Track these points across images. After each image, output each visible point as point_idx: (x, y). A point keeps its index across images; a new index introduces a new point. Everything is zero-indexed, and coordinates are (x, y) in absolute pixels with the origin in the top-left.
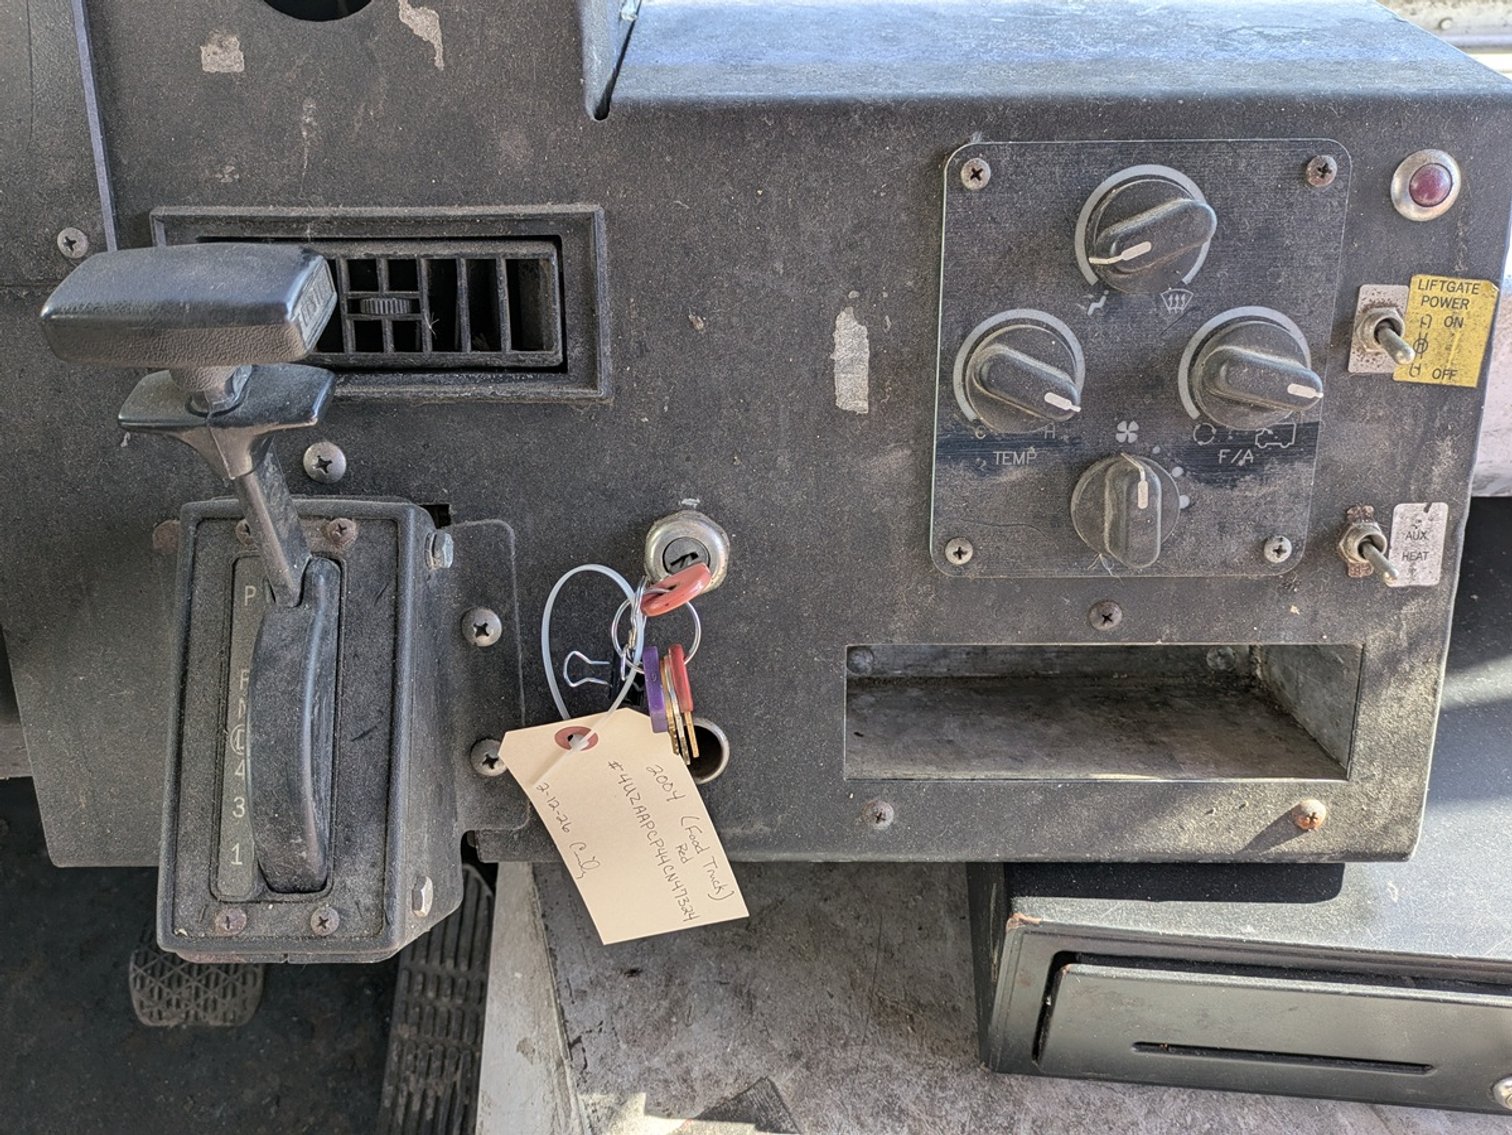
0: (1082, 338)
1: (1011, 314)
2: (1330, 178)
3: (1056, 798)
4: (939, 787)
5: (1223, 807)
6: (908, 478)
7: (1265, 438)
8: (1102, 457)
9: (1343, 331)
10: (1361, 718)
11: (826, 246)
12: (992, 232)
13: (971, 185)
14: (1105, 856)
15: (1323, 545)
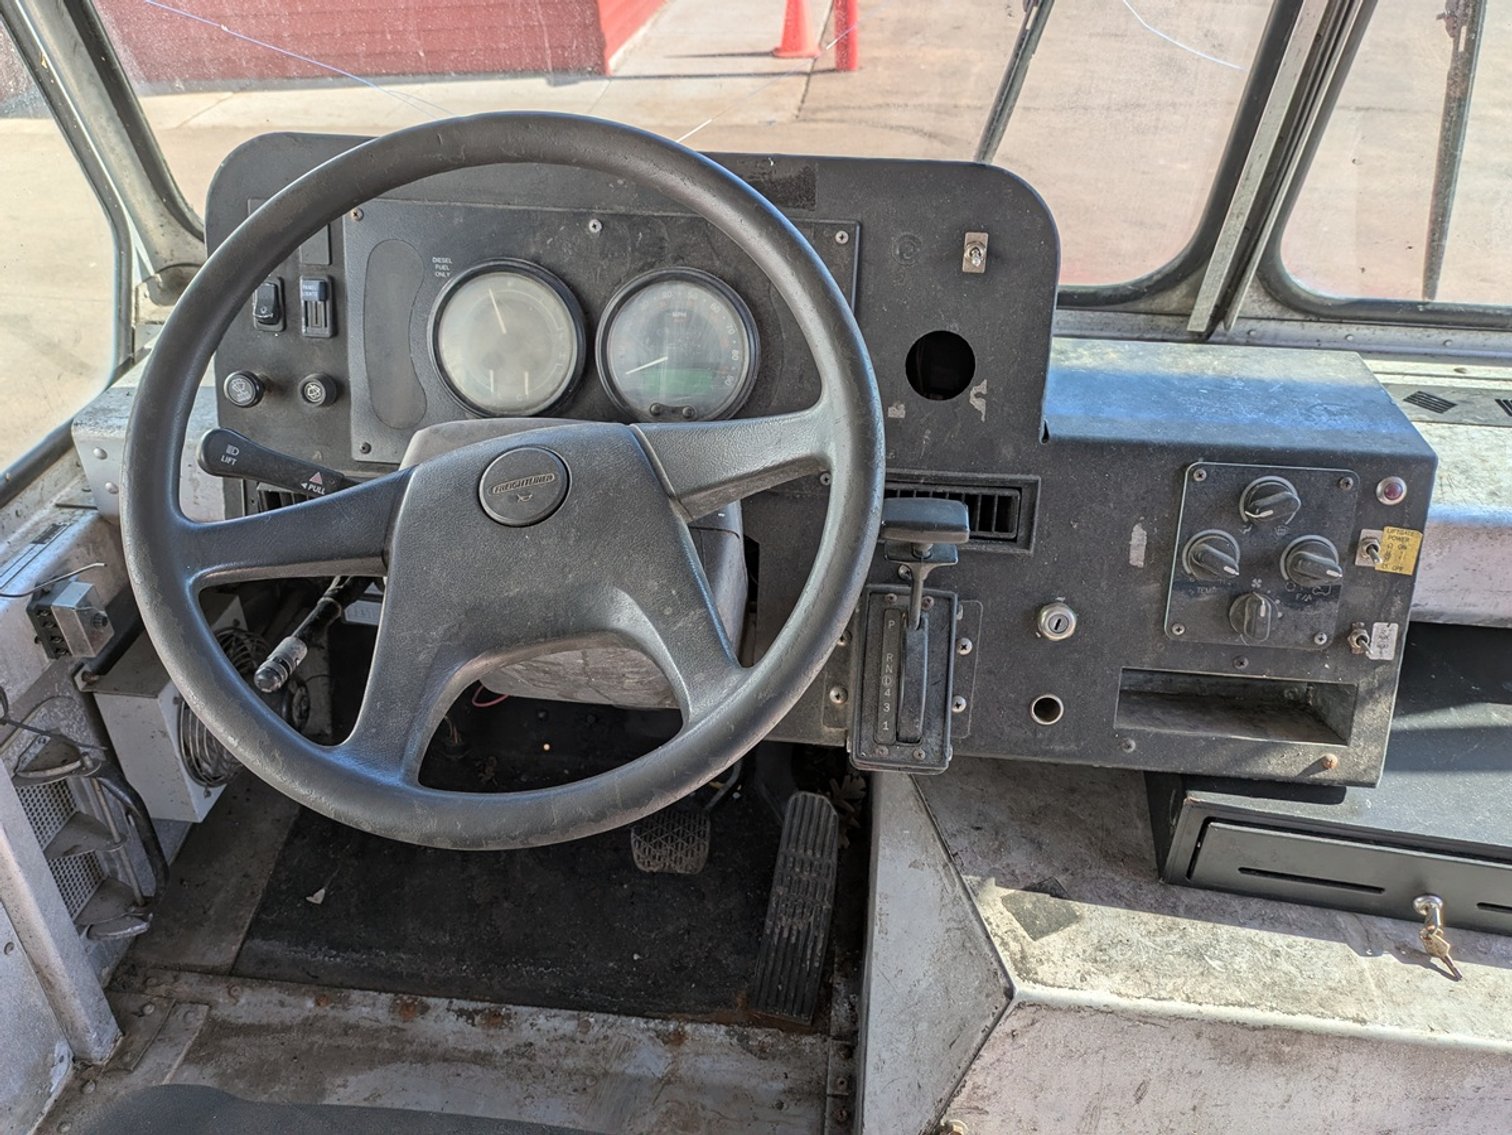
0: (1240, 543)
1: (1210, 531)
2: (1350, 487)
3: (1211, 745)
4: (1158, 736)
5: (1288, 755)
6: (1158, 596)
7: (1317, 590)
8: (1245, 593)
9: (1354, 547)
10: (1355, 718)
11: (1133, 498)
12: (1205, 498)
13: (1198, 479)
14: (1233, 773)
15: (1341, 638)
